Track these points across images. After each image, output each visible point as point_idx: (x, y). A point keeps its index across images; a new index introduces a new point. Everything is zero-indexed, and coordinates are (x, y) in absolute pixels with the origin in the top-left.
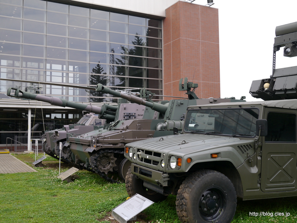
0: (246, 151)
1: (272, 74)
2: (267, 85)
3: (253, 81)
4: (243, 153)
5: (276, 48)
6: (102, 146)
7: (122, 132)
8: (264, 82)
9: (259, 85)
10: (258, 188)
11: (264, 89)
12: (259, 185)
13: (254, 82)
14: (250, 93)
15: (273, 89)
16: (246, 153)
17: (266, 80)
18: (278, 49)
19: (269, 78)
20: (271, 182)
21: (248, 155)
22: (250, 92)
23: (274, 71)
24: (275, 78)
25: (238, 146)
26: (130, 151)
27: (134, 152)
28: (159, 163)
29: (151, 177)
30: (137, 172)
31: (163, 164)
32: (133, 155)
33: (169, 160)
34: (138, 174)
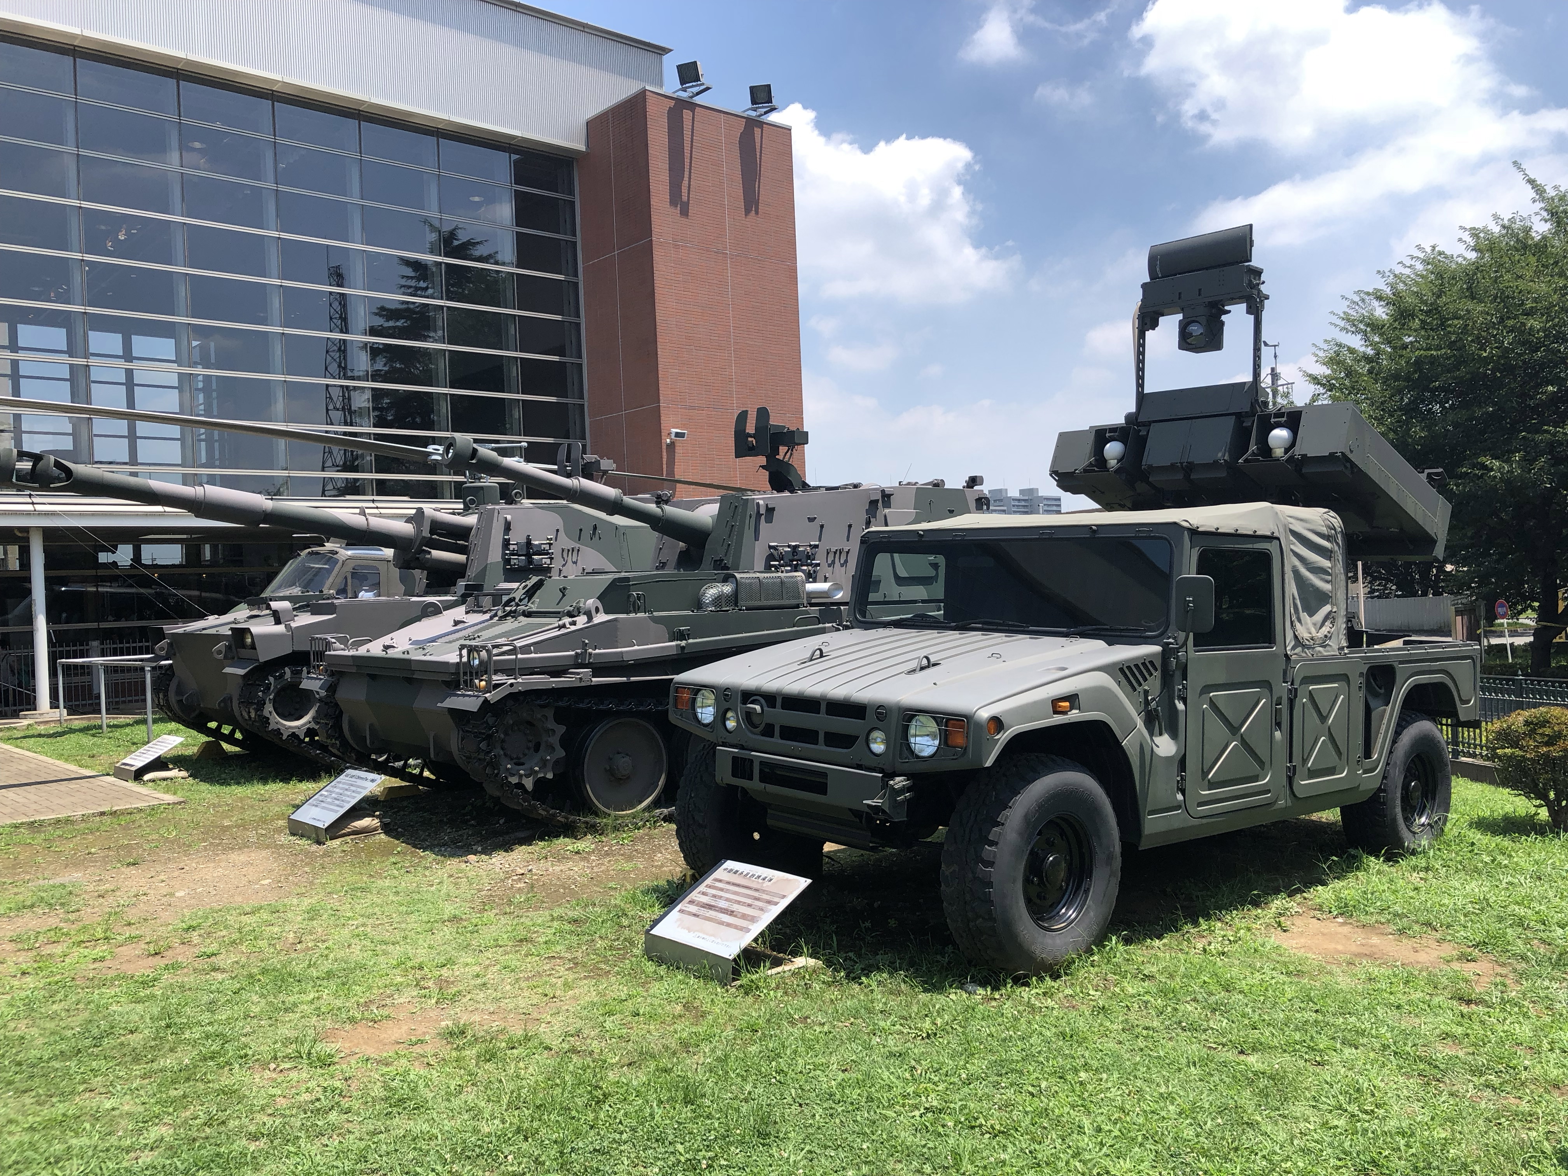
0: (1140, 685)
1: (1133, 409)
2: (1113, 449)
3: (1062, 436)
4: (1135, 690)
5: (1148, 321)
6: (512, 685)
7: (575, 624)
8: (1102, 436)
9: (1088, 446)
10: (1178, 807)
11: (1104, 461)
12: (1180, 797)
13: (1066, 440)
14: (1051, 475)
15: (1144, 463)
16: (1139, 689)
17: (1113, 429)
18: (1154, 325)
19: (1121, 420)
20: (1212, 785)
21: (1150, 698)
22: (1054, 473)
23: (1142, 397)
24: (1148, 424)
25: (1121, 670)
26: (699, 700)
27: (727, 705)
28: (861, 741)
29: (825, 793)
30: (751, 778)
31: (876, 742)
32: (721, 717)
33: (906, 729)
34: (754, 785)
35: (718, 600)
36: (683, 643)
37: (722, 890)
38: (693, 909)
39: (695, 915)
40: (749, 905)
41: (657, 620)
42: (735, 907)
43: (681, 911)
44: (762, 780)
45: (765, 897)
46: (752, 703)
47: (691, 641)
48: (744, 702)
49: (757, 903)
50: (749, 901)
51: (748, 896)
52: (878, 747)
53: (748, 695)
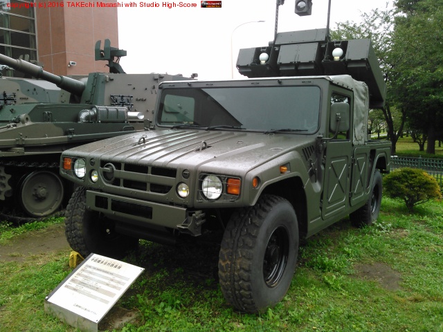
0: (309, 157)
1: (273, 40)
3: (241, 50)
7: (16, 126)
9: (252, 56)
10: (319, 216)
15: (278, 62)
17: (263, 48)
18: (283, 3)
20: (330, 204)
21: (312, 164)
22: (238, 66)
24: (279, 46)
26: (76, 164)
27: (92, 167)
28: (173, 189)
29: (151, 218)
30: (106, 208)
31: (182, 190)
32: (89, 174)
33: (201, 183)
34: (109, 211)
35: (87, 118)
36: (71, 136)
37: (90, 273)
38: (73, 285)
39: (75, 290)
40: (108, 285)
41: (57, 125)
42: (99, 285)
43: (67, 286)
44: (113, 209)
45: (117, 279)
46: (106, 167)
47: (74, 136)
48: (102, 166)
49: (112, 283)
50: (107, 281)
51: (107, 278)
52: (183, 193)
53: (104, 163)
